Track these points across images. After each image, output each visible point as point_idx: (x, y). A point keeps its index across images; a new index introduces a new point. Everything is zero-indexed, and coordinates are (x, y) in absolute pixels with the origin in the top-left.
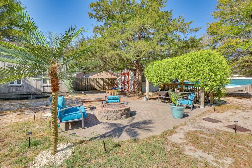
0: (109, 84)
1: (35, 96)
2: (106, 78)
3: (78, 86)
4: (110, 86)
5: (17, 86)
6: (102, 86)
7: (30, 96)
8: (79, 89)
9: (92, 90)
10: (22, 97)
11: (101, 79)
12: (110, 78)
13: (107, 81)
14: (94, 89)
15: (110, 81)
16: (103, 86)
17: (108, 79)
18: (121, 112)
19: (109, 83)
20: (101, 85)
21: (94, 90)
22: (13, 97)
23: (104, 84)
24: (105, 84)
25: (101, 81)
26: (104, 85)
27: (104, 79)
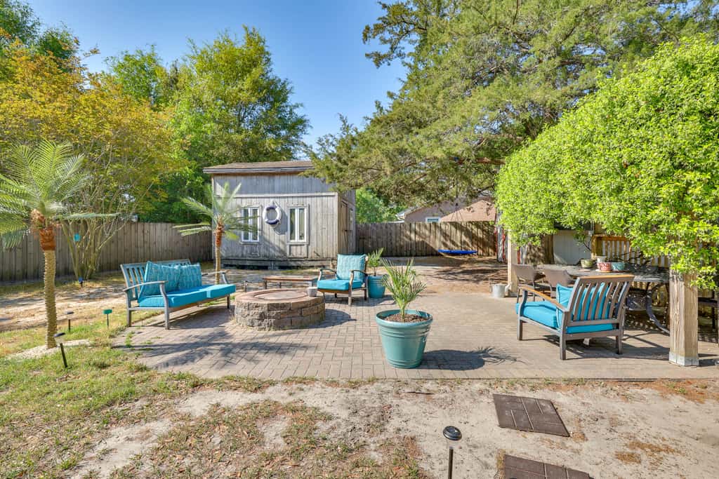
0: (481, 240)
1: (277, 263)
2: (470, 222)
3: (392, 243)
4: (485, 244)
5: (252, 244)
6: (457, 246)
7: (269, 263)
8: (394, 252)
9: (429, 255)
10: (259, 264)
11: (451, 223)
12: (484, 222)
13: (472, 229)
14: (435, 253)
15: (483, 230)
16: (459, 244)
17: (477, 224)
18: (260, 310)
19: (480, 235)
20: (453, 243)
21: (432, 255)
22: (248, 263)
23: (464, 238)
24: (467, 240)
25: (453, 229)
26: (465, 242)
27: (463, 224)
